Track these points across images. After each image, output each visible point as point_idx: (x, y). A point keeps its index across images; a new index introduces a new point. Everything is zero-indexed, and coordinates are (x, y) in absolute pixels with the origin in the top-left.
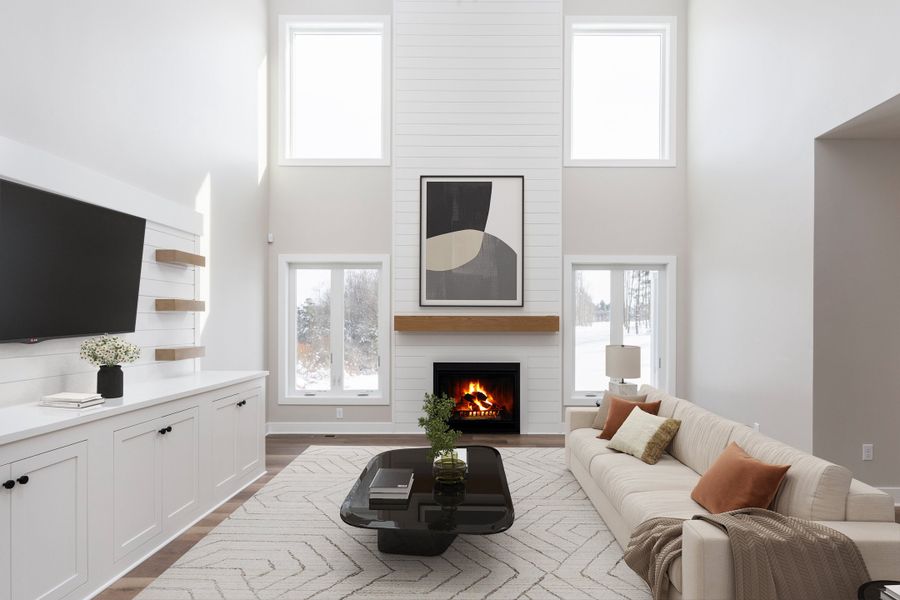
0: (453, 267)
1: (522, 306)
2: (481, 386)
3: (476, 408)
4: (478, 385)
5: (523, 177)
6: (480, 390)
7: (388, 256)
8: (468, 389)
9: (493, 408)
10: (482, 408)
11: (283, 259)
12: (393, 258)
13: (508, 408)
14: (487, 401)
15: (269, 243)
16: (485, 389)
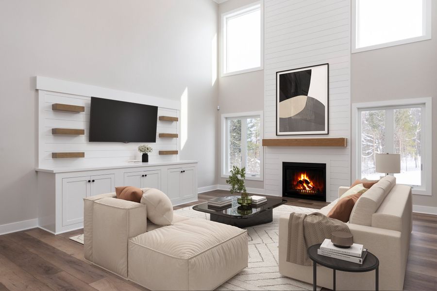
0: (292, 116)
1: (328, 134)
2: (307, 176)
3: (304, 188)
4: (305, 176)
5: (328, 64)
6: (307, 179)
7: (262, 111)
8: (300, 177)
9: (313, 189)
10: (307, 189)
11: (223, 116)
12: (265, 112)
13: (320, 189)
14: (310, 185)
15: (218, 110)
16: (309, 178)
